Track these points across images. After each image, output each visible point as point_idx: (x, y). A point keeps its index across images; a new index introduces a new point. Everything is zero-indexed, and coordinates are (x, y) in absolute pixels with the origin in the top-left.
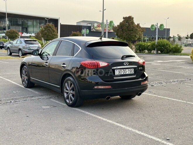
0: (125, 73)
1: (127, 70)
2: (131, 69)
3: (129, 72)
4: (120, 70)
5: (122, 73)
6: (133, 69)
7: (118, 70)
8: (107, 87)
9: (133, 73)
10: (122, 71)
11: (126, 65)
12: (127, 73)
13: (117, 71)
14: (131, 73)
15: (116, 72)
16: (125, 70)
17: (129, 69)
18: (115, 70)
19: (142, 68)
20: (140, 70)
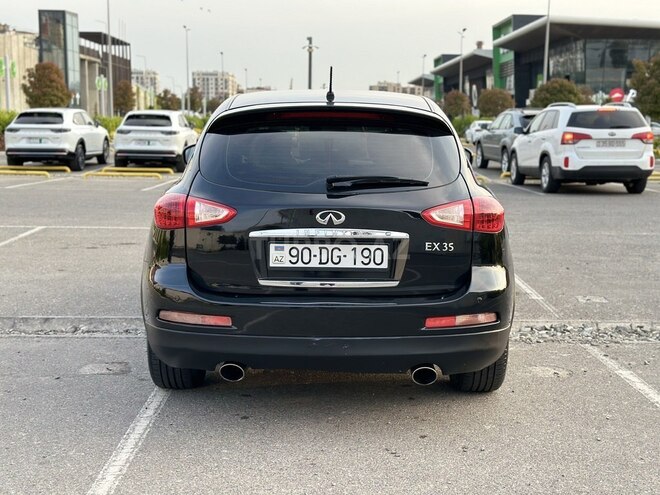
0: (330, 265)
1: (346, 249)
2: (373, 248)
3: (360, 258)
4: (300, 247)
5: (315, 264)
6: (385, 248)
7: (287, 247)
8: (210, 320)
10: (316, 251)
11: (330, 225)
12: (346, 264)
13: (282, 249)
14: (372, 265)
15: (274, 253)
16: (330, 247)
17: (360, 247)
18: (272, 246)
19: (449, 247)
20: (433, 255)
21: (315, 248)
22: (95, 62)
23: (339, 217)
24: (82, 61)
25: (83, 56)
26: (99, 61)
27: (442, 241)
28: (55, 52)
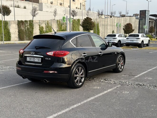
0: (34, 61)
1: (36, 58)
2: (39, 58)
3: (38, 60)
4: (30, 58)
5: (32, 61)
6: (41, 59)
9: (40, 62)
10: (32, 59)
12: (36, 61)
14: (39, 61)
15: (27, 58)
16: (34, 58)
17: (38, 58)
18: (27, 57)
19: (50, 59)
20: (47, 60)
21: (32, 58)
22: (153, 22)
23: (33, 53)
24: (150, 21)
25: (150, 20)
26: (154, 21)
27: (47, 58)
28: (143, 20)
